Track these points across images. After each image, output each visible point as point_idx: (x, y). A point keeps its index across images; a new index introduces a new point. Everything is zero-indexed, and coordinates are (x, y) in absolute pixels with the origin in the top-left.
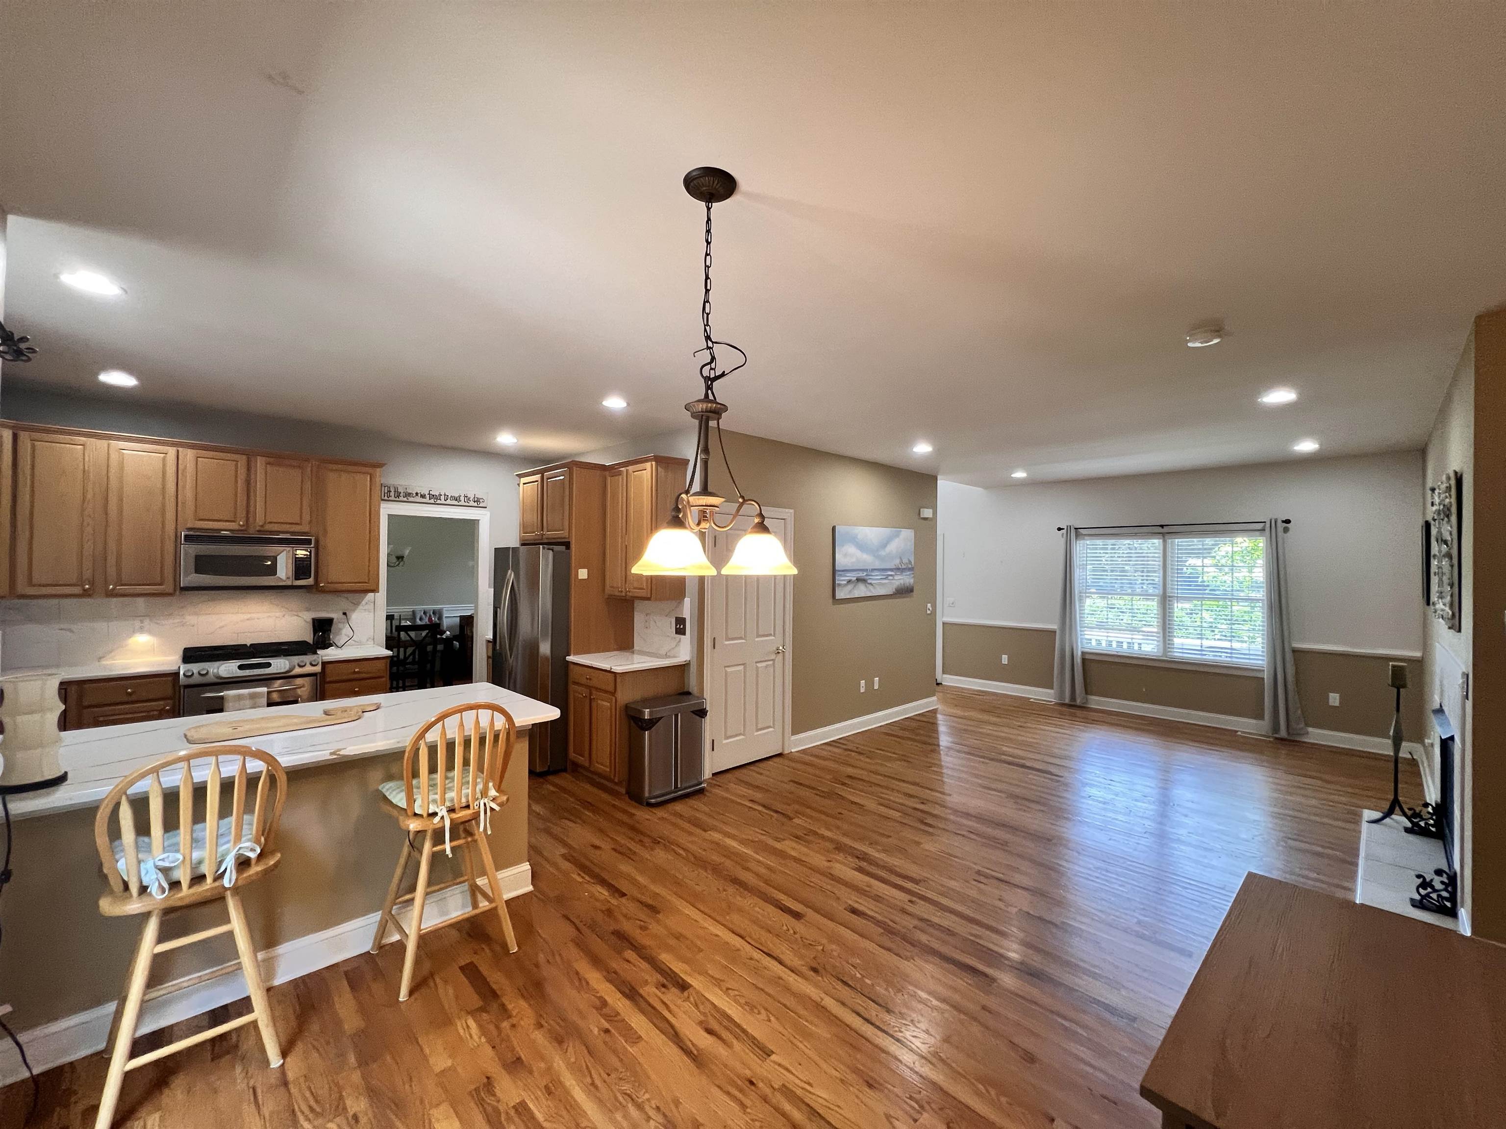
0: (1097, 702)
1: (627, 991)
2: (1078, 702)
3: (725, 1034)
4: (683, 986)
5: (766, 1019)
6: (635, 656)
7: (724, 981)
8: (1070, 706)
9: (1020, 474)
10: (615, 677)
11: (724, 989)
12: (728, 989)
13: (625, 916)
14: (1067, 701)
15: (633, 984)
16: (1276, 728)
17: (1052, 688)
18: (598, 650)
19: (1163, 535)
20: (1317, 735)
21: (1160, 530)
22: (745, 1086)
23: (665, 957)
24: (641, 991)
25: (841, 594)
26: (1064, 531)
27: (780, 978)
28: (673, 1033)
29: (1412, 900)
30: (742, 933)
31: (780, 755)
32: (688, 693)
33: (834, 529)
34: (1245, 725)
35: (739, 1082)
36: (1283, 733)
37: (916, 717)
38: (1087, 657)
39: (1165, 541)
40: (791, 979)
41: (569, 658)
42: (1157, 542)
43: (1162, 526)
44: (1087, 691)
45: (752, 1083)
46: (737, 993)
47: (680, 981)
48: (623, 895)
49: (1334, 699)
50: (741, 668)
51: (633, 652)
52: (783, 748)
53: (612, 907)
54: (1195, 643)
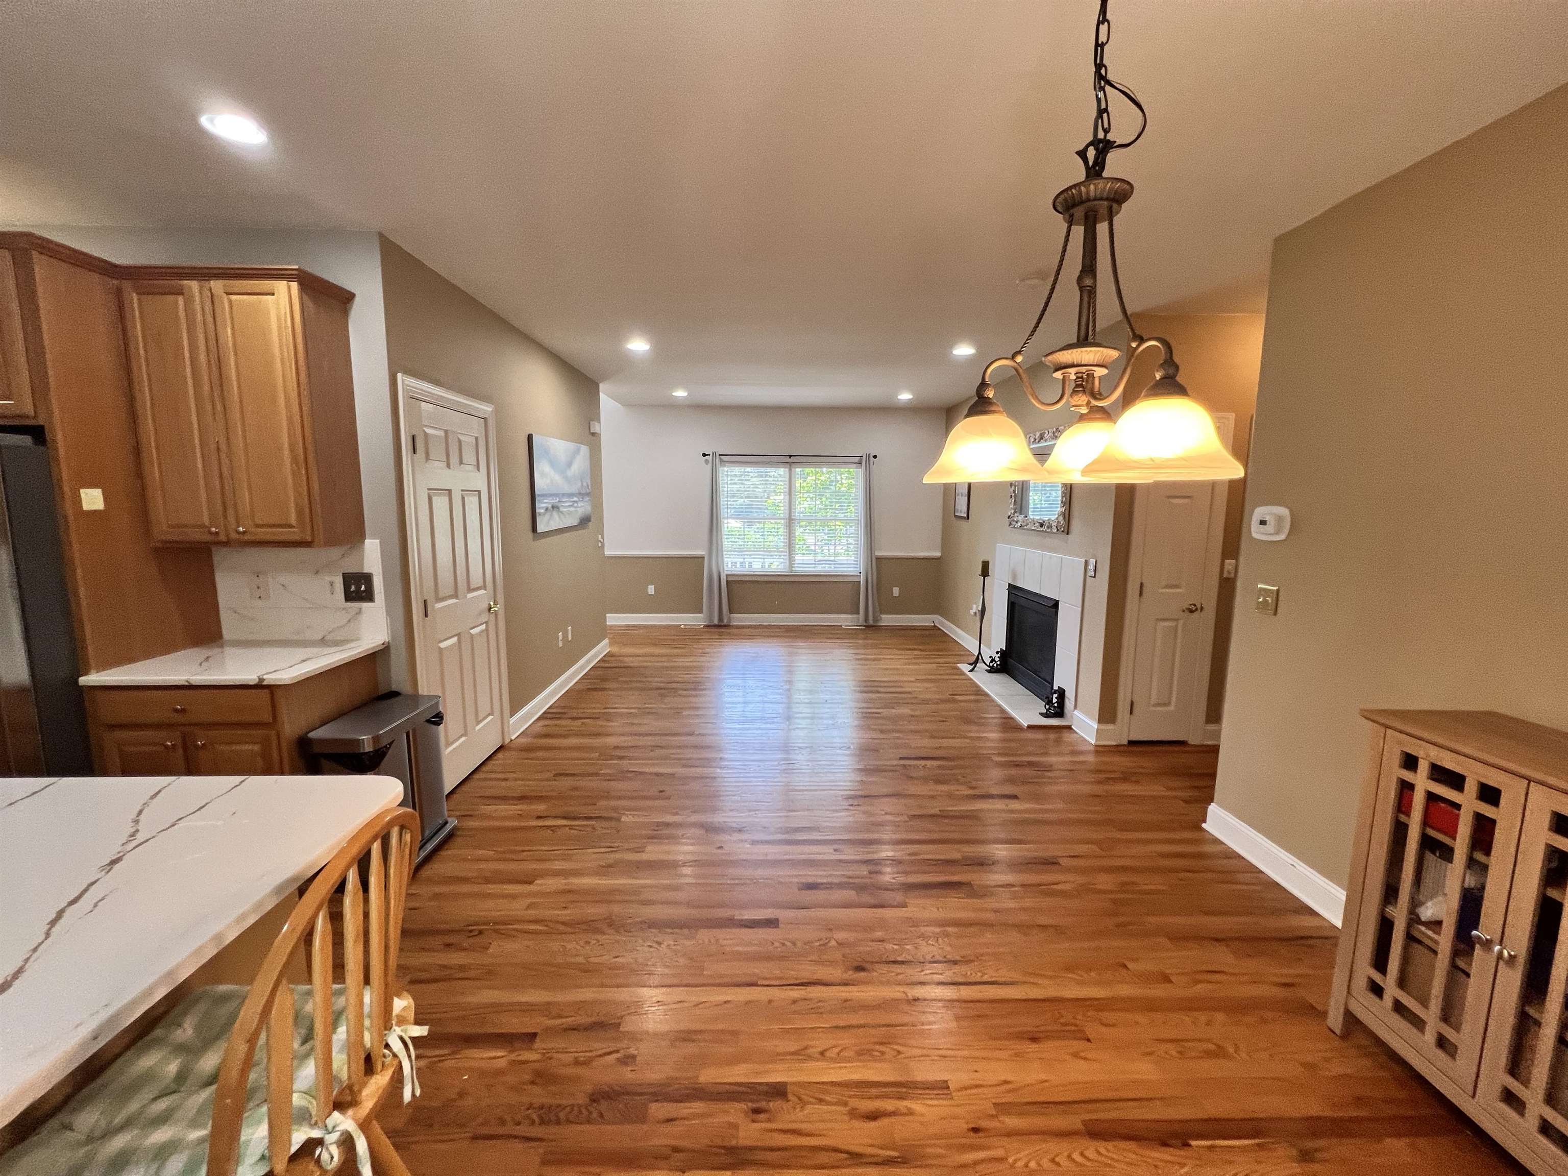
0: (738, 619)
1: (730, 1160)
2: (725, 622)
3: (889, 1105)
4: (779, 1091)
5: (895, 1053)
6: (228, 651)
7: (806, 1048)
8: (719, 626)
9: (680, 393)
10: (272, 694)
11: (819, 1057)
12: (822, 1053)
13: (577, 1063)
14: (716, 622)
15: (719, 1142)
16: (866, 619)
17: (701, 612)
18: (148, 653)
19: (790, 464)
20: (887, 620)
21: (787, 459)
22: (974, 1139)
23: (708, 1076)
24: (743, 1142)
25: (541, 528)
26: (709, 458)
27: (846, 1001)
28: (845, 1156)
29: (1041, 714)
30: (748, 979)
31: (501, 748)
32: (395, 694)
33: (530, 438)
34: (845, 620)
35: (963, 1141)
36: (871, 622)
37: (598, 665)
38: (730, 579)
39: (790, 470)
40: (853, 993)
41: (83, 680)
42: (782, 471)
43: (790, 456)
44: (731, 612)
45: (975, 1130)
46: (836, 1050)
47: (761, 1088)
48: (534, 1035)
49: (896, 591)
50: (455, 639)
51: (222, 646)
52: (503, 739)
53: (537, 1065)
54: (809, 558)
